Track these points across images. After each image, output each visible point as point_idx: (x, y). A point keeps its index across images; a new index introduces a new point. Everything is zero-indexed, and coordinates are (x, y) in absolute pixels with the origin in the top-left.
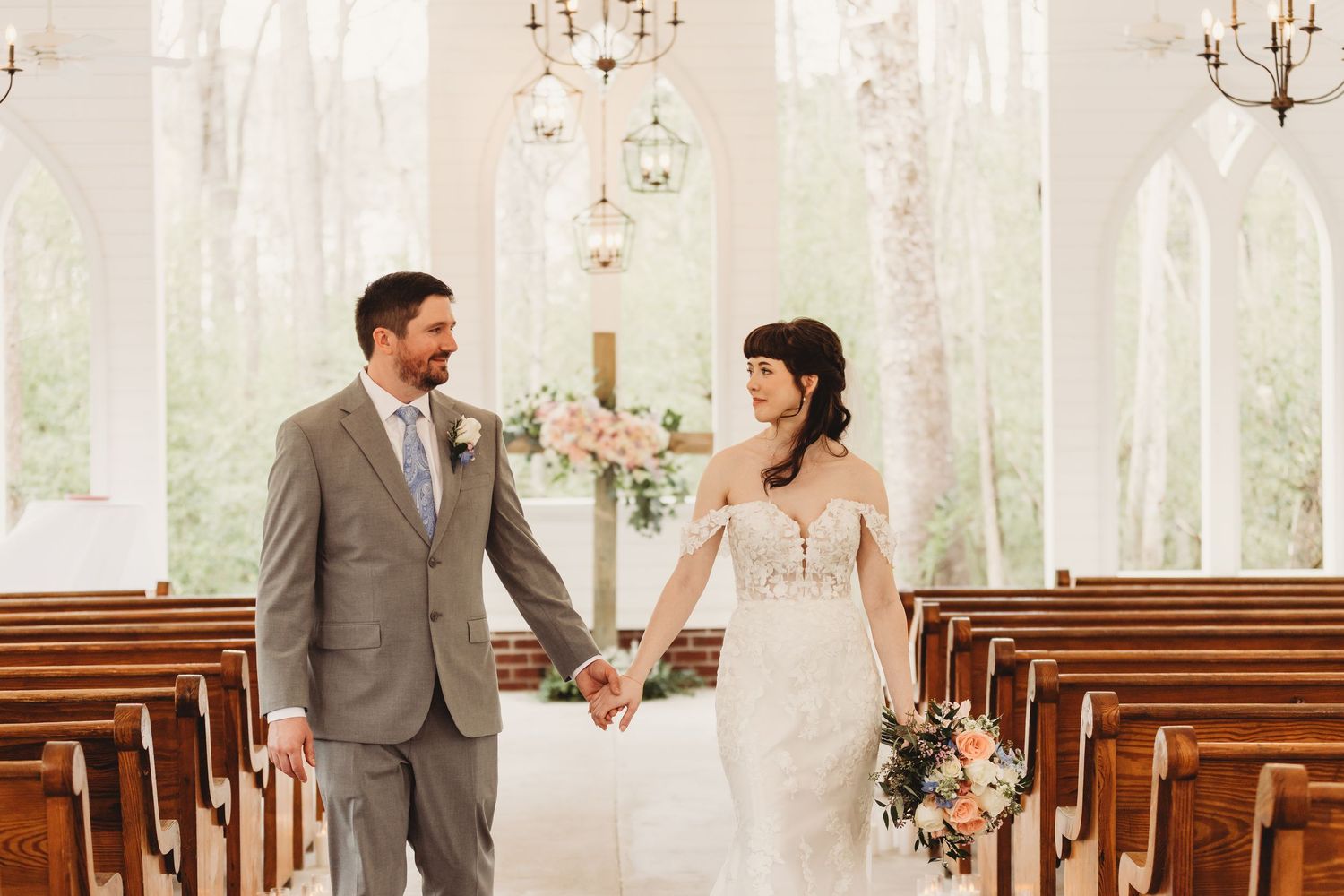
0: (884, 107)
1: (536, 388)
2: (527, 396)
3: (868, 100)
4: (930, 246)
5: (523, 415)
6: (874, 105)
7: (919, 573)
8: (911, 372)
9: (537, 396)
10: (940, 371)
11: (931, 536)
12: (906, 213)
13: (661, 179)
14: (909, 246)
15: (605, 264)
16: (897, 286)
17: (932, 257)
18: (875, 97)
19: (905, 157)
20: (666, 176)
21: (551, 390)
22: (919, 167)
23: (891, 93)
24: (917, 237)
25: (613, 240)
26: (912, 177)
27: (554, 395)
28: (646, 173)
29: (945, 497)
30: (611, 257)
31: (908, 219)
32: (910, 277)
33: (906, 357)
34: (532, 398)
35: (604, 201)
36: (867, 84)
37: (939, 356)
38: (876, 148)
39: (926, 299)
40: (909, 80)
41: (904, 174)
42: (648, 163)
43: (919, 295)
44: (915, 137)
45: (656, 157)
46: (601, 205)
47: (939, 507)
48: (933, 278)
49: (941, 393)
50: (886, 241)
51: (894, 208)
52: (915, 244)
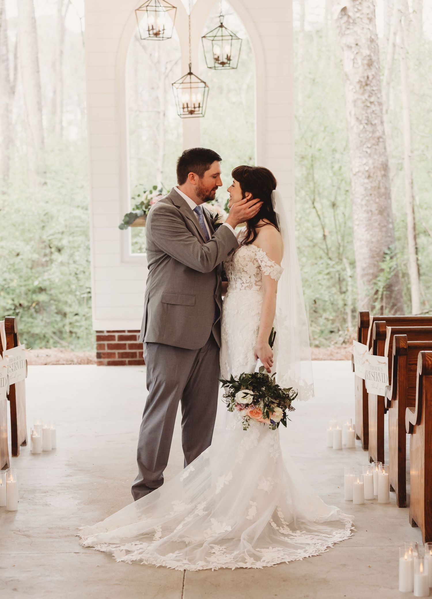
0: (354, 23)
1: (150, 187)
2: (145, 192)
3: (345, 18)
4: (380, 104)
5: (142, 203)
6: (348, 22)
7: (373, 292)
8: (369, 177)
9: (151, 192)
10: (385, 176)
11: (382, 270)
12: (367, 85)
13: (225, 61)
14: (369, 105)
15: (192, 112)
16: (361, 127)
17: (381, 110)
18: (349, 17)
19: (366, 52)
20: (229, 59)
21: (159, 188)
22: (374, 58)
23: (358, 15)
24: (372, 99)
25: (196, 98)
26: (370, 64)
27: (161, 191)
28: (216, 57)
29: (389, 249)
30: (195, 108)
31: (368, 88)
32: (369, 122)
33: (367, 168)
34: (148, 193)
35: (190, 74)
36: (344, 9)
37: (385, 167)
38: (350, 47)
39: (377, 134)
40: (369, 7)
41: (365, 62)
42: (218, 51)
43: (373, 132)
44: (372, 41)
45: (222, 47)
46: (189, 76)
47: (386, 254)
48: (382, 122)
49: (386, 188)
50: (355, 101)
51: (360, 82)
52: (371, 103)
